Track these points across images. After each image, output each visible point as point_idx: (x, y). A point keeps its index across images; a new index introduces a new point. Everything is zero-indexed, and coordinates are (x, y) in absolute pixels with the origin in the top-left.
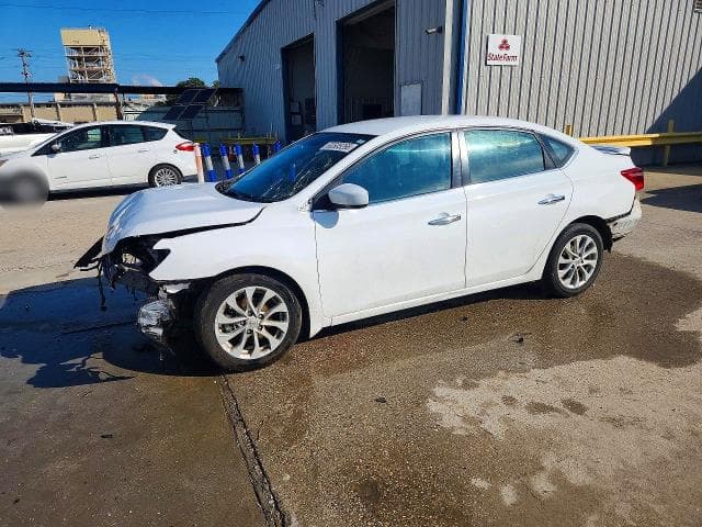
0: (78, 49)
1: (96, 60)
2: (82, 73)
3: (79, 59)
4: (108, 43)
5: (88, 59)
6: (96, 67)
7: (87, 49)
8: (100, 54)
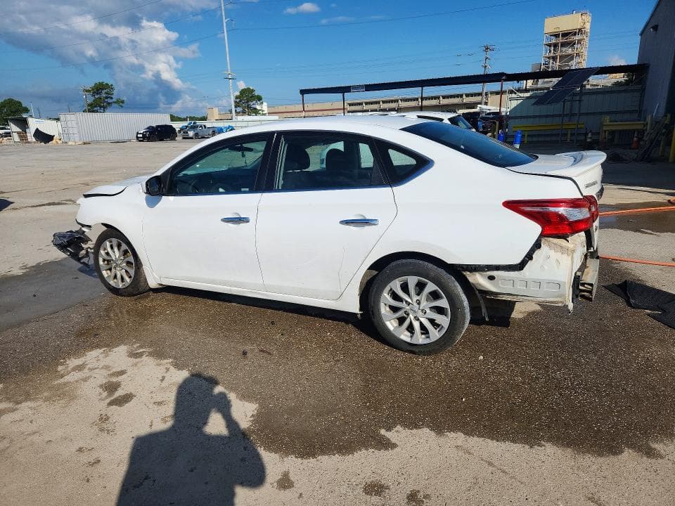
0: (557, 36)
1: (572, 44)
2: (554, 58)
3: (555, 45)
4: (588, 26)
5: (563, 45)
6: (570, 51)
7: (565, 35)
8: (577, 38)
